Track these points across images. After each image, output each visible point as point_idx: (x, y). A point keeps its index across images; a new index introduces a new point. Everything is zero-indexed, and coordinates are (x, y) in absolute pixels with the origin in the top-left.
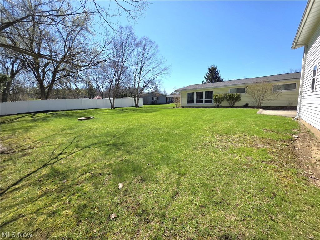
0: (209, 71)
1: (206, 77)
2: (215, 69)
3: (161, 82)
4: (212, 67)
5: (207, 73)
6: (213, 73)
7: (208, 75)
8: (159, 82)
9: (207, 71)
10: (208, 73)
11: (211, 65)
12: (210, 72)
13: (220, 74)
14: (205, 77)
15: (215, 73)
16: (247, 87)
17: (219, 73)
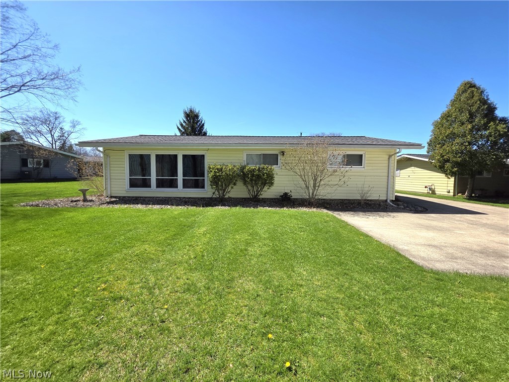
0: (187, 118)
1: (180, 127)
2: (197, 116)
3: (78, 127)
4: (191, 111)
5: (182, 122)
6: (193, 122)
7: (184, 124)
8: (74, 127)
9: (182, 118)
10: (184, 121)
11: (189, 107)
12: (188, 121)
13: (205, 127)
14: (178, 128)
15: (197, 123)
16: (283, 153)
17: (203, 125)
